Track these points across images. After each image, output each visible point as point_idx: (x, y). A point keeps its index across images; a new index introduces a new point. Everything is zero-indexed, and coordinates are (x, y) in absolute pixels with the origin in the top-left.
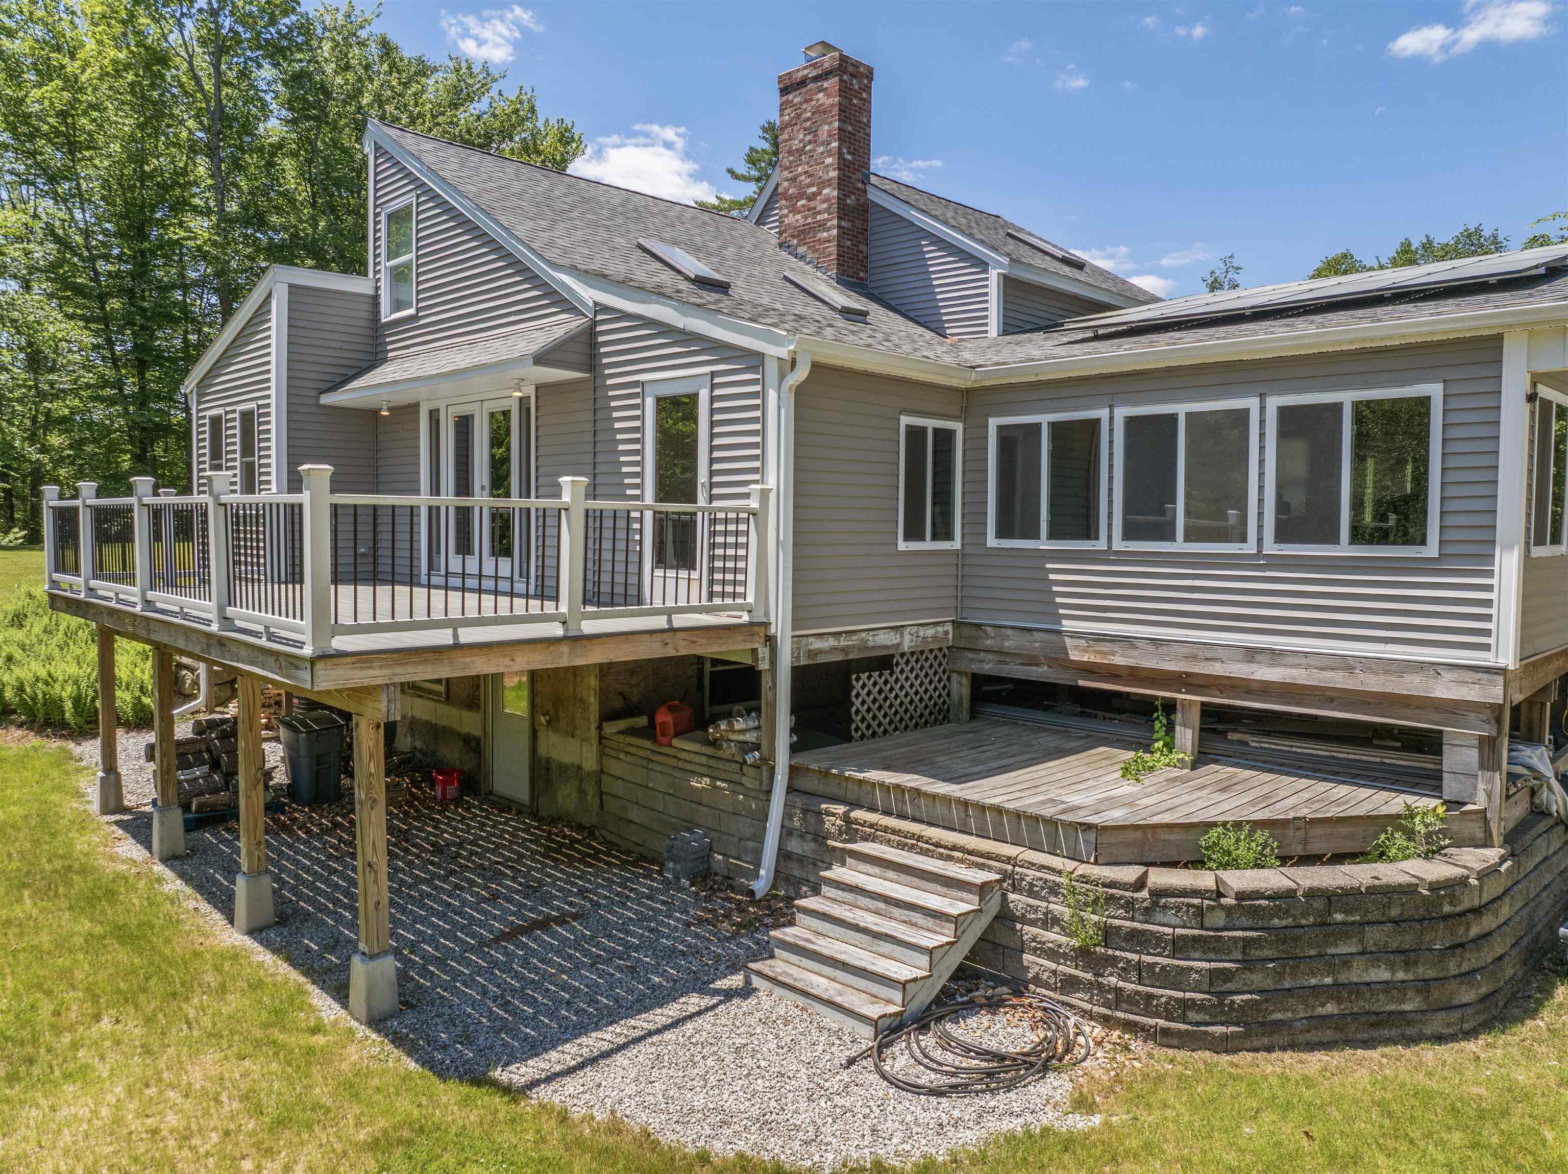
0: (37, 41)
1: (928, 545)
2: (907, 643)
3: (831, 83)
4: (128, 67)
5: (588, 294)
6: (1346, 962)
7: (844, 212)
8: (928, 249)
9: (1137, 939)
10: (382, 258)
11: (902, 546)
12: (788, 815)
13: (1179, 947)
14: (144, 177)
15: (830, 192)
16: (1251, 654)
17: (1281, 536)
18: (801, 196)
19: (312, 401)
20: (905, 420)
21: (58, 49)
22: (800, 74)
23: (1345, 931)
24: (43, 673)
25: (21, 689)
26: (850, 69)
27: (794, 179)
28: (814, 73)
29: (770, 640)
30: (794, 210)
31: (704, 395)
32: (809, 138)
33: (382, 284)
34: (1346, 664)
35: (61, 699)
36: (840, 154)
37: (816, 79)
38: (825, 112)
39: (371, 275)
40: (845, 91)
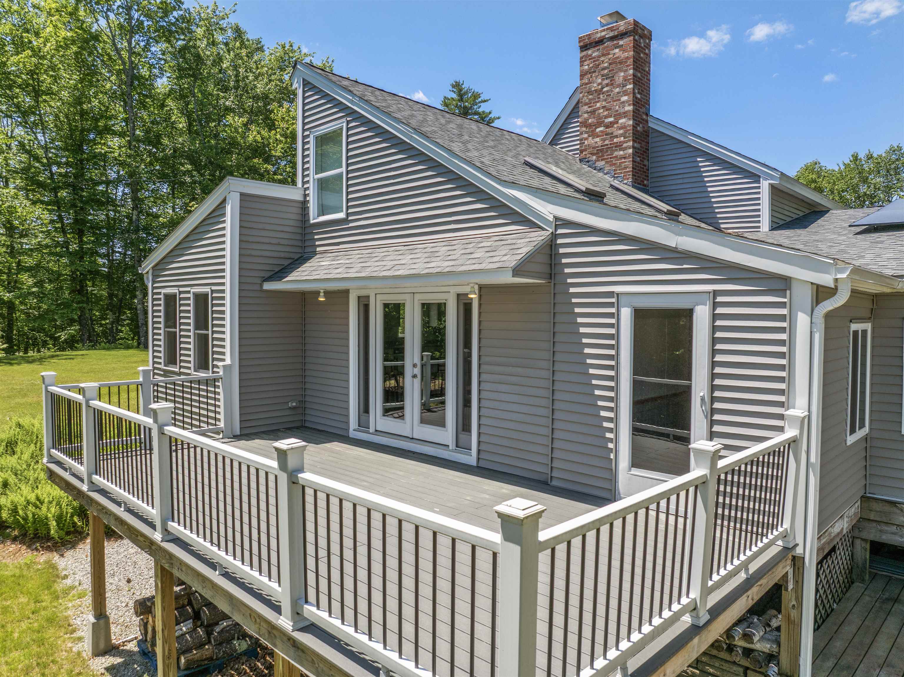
0: (15, 25)
1: (857, 435)
2: (845, 526)
3: (626, 42)
4: (73, 42)
5: (548, 210)
7: (636, 136)
8: (705, 166)
10: (311, 171)
11: (849, 440)
14: (83, 114)
15: (627, 122)
18: (599, 124)
19: (257, 287)
20: (853, 327)
21: (28, 31)
22: (599, 35)
24: (32, 497)
25: (14, 511)
26: (640, 31)
27: (593, 112)
28: (611, 34)
29: (799, 562)
30: (594, 135)
31: (702, 312)
32: (606, 82)
33: (311, 192)
35: (47, 518)
36: (634, 93)
37: (612, 38)
38: (621, 63)
39: (300, 184)
40: (637, 48)
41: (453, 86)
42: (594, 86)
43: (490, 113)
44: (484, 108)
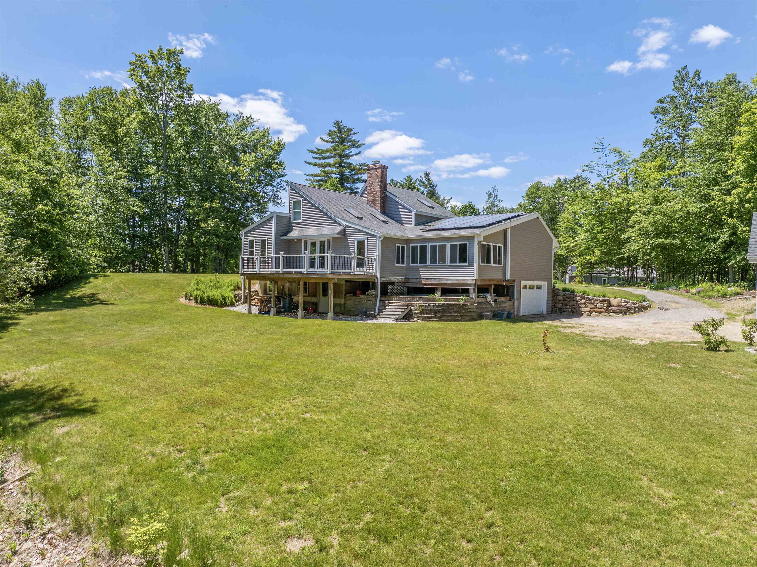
1: (400, 265)
2: (397, 281)
3: (379, 170)
5: (344, 223)
6: (451, 312)
7: (381, 198)
8: (400, 207)
9: (426, 310)
10: (292, 210)
11: (396, 265)
12: (380, 303)
13: (431, 310)
15: (379, 193)
16: (447, 279)
17: (450, 263)
18: (372, 193)
19: (280, 238)
20: (397, 245)
22: (372, 167)
23: (451, 309)
24: (212, 295)
26: (383, 167)
27: (370, 189)
28: (375, 167)
29: (377, 278)
30: (370, 196)
31: (366, 241)
32: (374, 181)
33: (292, 215)
34: (458, 280)
35: (217, 300)
36: (381, 185)
37: (376, 169)
38: (377, 176)
40: (382, 172)
41: (335, 124)
42: (371, 182)
43: (358, 142)
44: (354, 137)
